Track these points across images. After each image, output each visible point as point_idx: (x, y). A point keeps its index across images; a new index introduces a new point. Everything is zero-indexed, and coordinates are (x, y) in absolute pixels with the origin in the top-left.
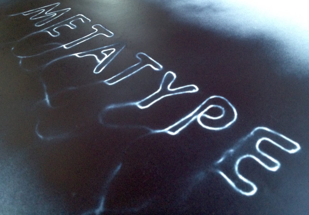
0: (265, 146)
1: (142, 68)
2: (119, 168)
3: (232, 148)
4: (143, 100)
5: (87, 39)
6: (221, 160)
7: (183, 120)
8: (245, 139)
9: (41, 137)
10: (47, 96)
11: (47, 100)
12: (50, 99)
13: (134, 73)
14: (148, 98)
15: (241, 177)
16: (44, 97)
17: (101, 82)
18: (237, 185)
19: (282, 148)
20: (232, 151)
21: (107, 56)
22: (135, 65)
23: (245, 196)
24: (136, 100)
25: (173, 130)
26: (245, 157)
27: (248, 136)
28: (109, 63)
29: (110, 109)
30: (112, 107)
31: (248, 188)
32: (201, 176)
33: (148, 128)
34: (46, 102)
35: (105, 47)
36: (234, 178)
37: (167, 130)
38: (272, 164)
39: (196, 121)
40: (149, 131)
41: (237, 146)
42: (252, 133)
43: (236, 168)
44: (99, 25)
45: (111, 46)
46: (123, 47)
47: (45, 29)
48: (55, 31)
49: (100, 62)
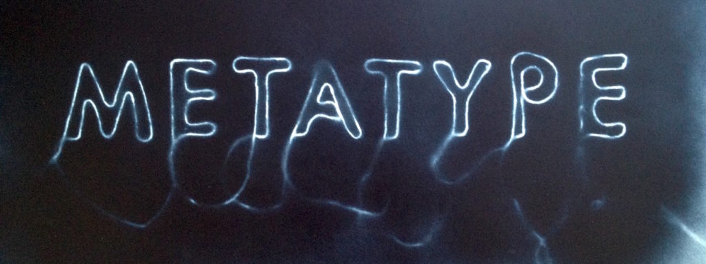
0: (602, 78)
1: (398, 84)
2: (517, 204)
3: (579, 105)
4: (454, 125)
5: (267, 100)
6: (582, 124)
7: (514, 112)
8: (581, 86)
9: (418, 245)
10: (355, 209)
11: (362, 212)
12: (363, 208)
13: (399, 99)
14: (455, 117)
15: (607, 125)
16: (355, 214)
17: (381, 143)
18: (610, 134)
19: (615, 69)
20: (581, 107)
21: (336, 104)
22: (386, 86)
23: (622, 138)
24: (448, 131)
25: (518, 131)
26: (595, 104)
27: (581, 80)
28: (351, 110)
29: (438, 163)
30: (435, 160)
31: (619, 130)
32: (580, 151)
33: (496, 150)
34: (364, 215)
35: (311, 91)
36: (604, 130)
37: (513, 137)
38: (618, 93)
39: (526, 104)
40: (500, 152)
41: (582, 99)
42: (582, 74)
43: (598, 120)
44: (238, 59)
45: (313, 83)
46: (333, 71)
47: (173, 134)
48: (196, 124)
49: (340, 118)
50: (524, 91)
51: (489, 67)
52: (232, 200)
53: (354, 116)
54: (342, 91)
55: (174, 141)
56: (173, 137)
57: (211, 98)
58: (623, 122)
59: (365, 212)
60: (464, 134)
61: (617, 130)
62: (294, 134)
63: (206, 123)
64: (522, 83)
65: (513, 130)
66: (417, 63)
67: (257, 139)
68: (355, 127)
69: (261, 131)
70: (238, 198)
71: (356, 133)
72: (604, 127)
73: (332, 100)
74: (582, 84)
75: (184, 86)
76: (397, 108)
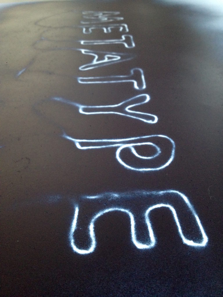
8: (145, 193)
14: (98, 107)
15: (91, 227)
20: (116, 195)
41: (128, 195)
42: (161, 192)
43: (98, 215)
50: (130, 146)
51: (150, 122)
58: (96, 249)
61: (83, 242)
64: (139, 144)
72: (88, 224)
74: (148, 193)
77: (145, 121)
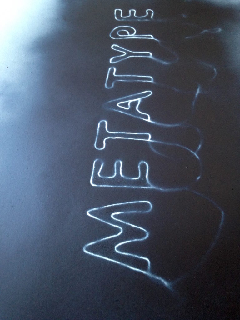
0: (125, 15)
2: (187, 38)
3: (137, 21)
4: (146, 57)
5: (124, 133)
6: (147, 20)
7: (140, 38)
9: (215, 70)
10: (197, 94)
11: (198, 91)
12: (196, 91)
13: (129, 76)
14: (141, 56)
15: (147, 14)
16: (199, 94)
17: (155, 83)
18: (152, 13)
19: (122, 12)
21: (130, 101)
22: (122, 81)
23: (153, 10)
24: (150, 59)
26: (137, 17)
27: (125, 20)
28: (135, 95)
30: (165, 63)
34: (200, 91)
35: (121, 112)
36: (150, 15)
37: (152, 38)
38: (133, 11)
39: (136, 35)
40: (160, 42)
41: (134, 20)
42: (123, 20)
43: (145, 16)
44: (95, 147)
45: (116, 110)
46: (110, 102)
47: (146, 188)
48: (140, 173)
49: (139, 100)
50: (129, 35)
51: (116, 45)
52: (195, 154)
53: (139, 94)
54: (122, 98)
55: (152, 187)
56: (149, 188)
57: (121, 163)
58: (146, 10)
59: (198, 90)
60: (151, 54)
61: (150, 11)
62: (149, 120)
63: (139, 167)
64: (125, 36)
65: (149, 38)
66: (110, 69)
67: (151, 139)
68: (145, 93)
69: (147, 137)
70: (194, 151)
71: (149, 93)
73: (127, 103)
75: (111, 179)
76: (135, 77)
77: (118, 46)
